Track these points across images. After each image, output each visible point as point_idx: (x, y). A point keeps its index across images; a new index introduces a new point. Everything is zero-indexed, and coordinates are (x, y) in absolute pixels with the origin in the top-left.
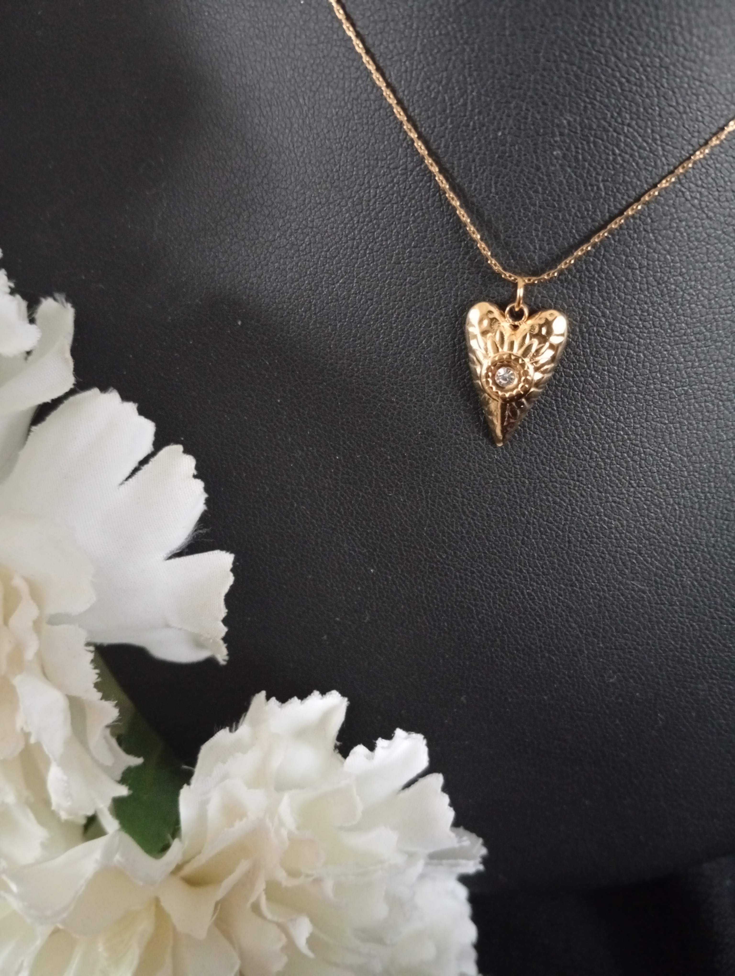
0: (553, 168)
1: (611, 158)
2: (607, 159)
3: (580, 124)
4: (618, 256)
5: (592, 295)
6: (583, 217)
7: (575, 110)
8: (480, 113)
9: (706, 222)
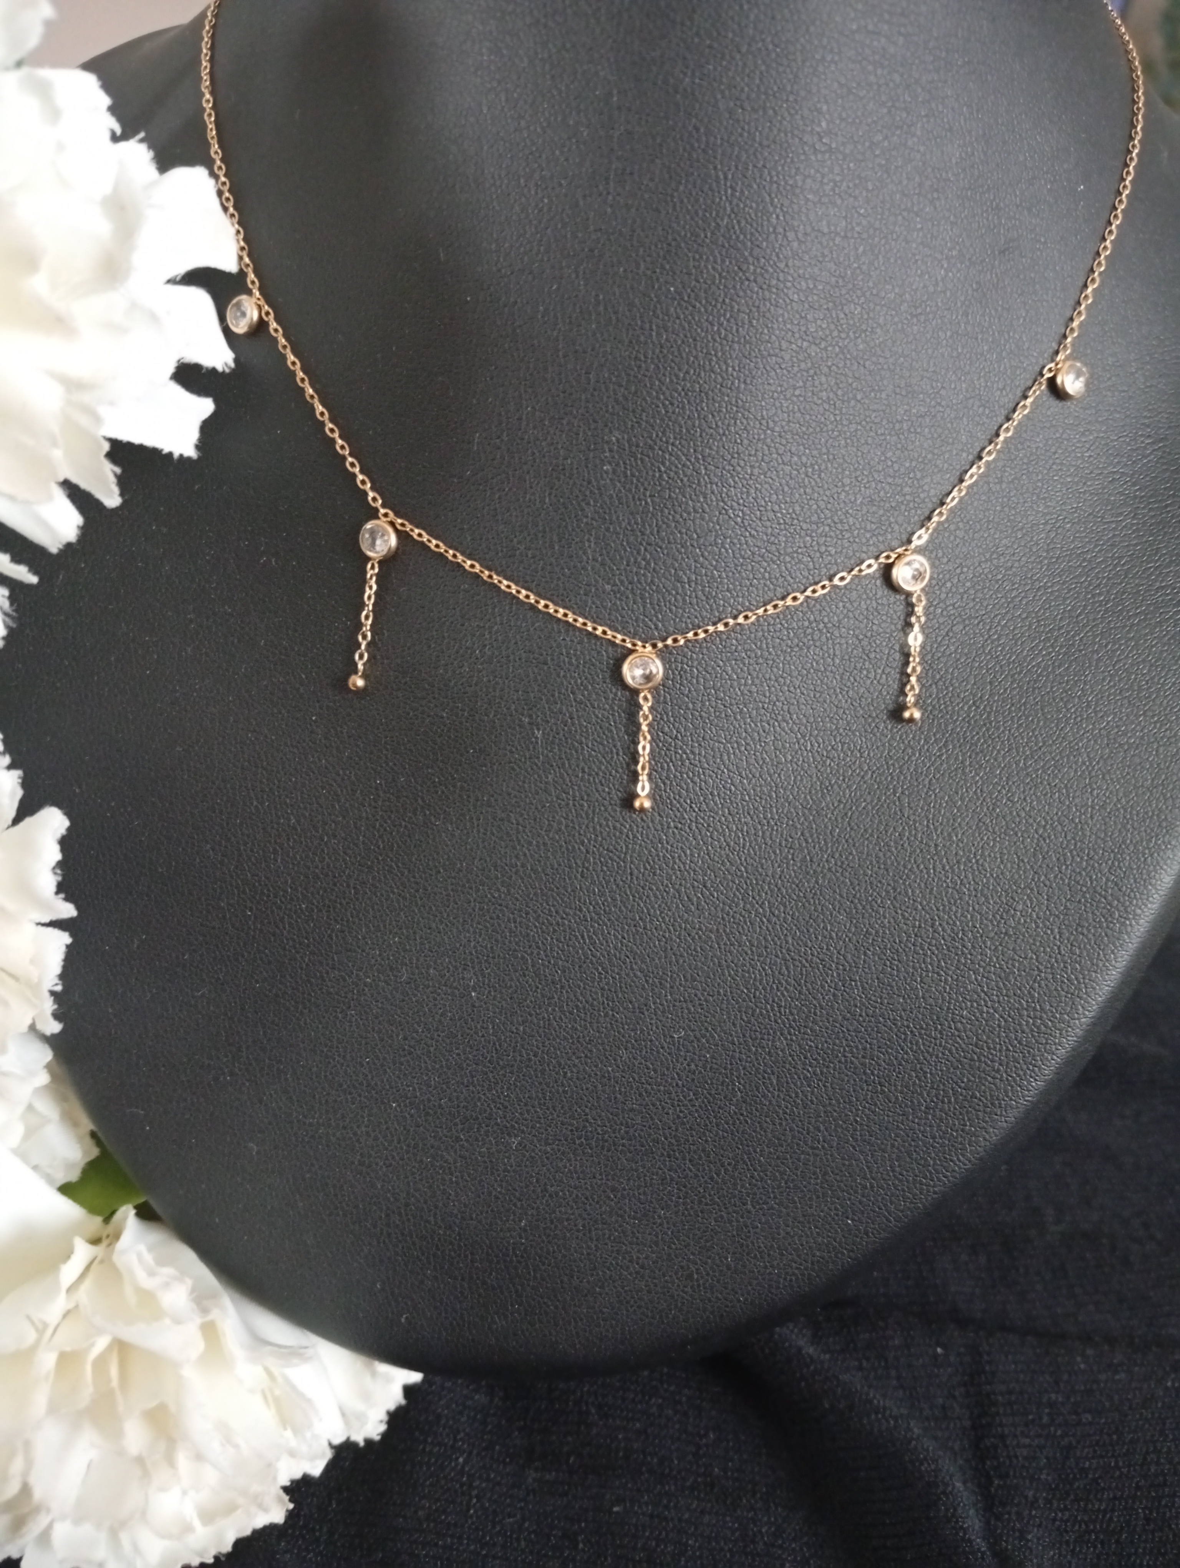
0: (603, 482)
1: (657, 475)
2: (654, 476)
3: (628, 441)
7: (623, 428)
8: (535, 428)
9: (749, 539)
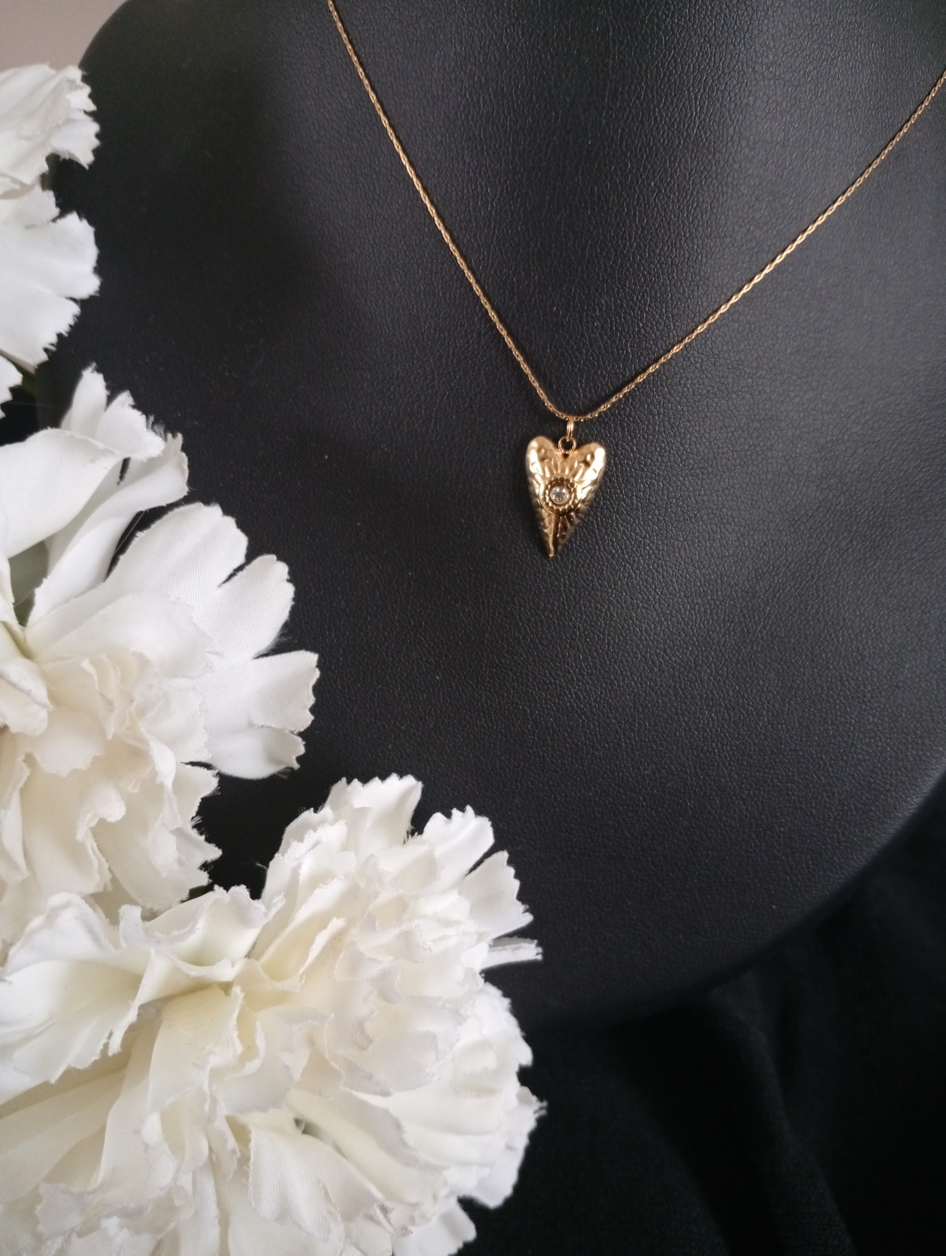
4: (642, 404)
5: (623, 434)
6: (616, 374)
